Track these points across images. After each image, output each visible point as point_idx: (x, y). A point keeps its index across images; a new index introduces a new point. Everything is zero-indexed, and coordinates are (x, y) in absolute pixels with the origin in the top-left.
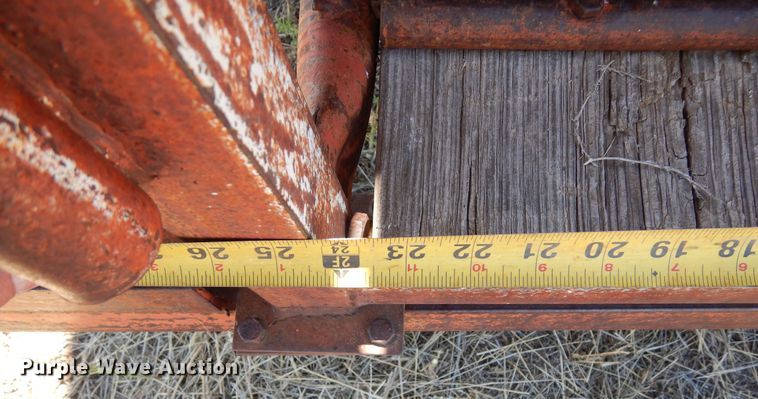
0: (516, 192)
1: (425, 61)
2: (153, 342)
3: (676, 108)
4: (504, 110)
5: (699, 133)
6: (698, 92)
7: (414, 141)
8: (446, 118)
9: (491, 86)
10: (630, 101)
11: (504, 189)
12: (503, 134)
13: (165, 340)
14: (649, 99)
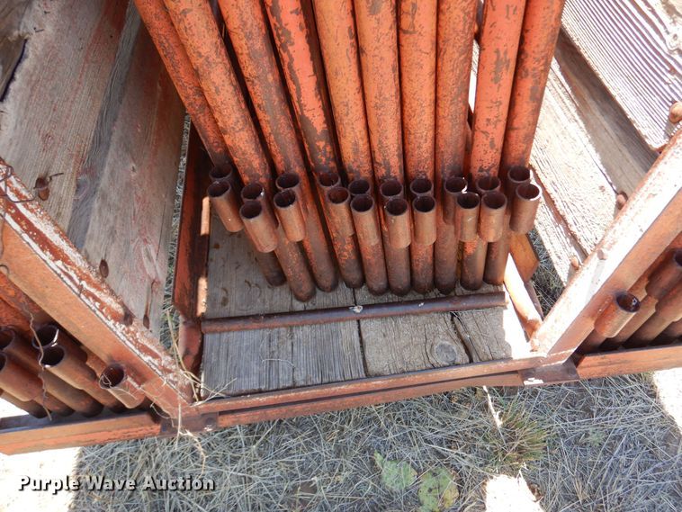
0: (242, 372)
1: (217, 335)
2: (119, 463)
3: (289, 342)
4: (240, 348)
5: (295, 349)
6: (296, 337)
7: (213, 360)
8: (223, 352)
9: (236, 341)
10: (275, 342)
11: (239, 372)
12: (239, 355)
13: (126, 461)
14: (281, 340)
